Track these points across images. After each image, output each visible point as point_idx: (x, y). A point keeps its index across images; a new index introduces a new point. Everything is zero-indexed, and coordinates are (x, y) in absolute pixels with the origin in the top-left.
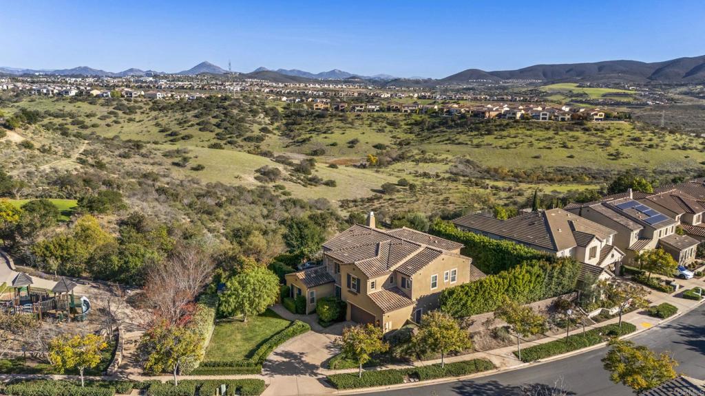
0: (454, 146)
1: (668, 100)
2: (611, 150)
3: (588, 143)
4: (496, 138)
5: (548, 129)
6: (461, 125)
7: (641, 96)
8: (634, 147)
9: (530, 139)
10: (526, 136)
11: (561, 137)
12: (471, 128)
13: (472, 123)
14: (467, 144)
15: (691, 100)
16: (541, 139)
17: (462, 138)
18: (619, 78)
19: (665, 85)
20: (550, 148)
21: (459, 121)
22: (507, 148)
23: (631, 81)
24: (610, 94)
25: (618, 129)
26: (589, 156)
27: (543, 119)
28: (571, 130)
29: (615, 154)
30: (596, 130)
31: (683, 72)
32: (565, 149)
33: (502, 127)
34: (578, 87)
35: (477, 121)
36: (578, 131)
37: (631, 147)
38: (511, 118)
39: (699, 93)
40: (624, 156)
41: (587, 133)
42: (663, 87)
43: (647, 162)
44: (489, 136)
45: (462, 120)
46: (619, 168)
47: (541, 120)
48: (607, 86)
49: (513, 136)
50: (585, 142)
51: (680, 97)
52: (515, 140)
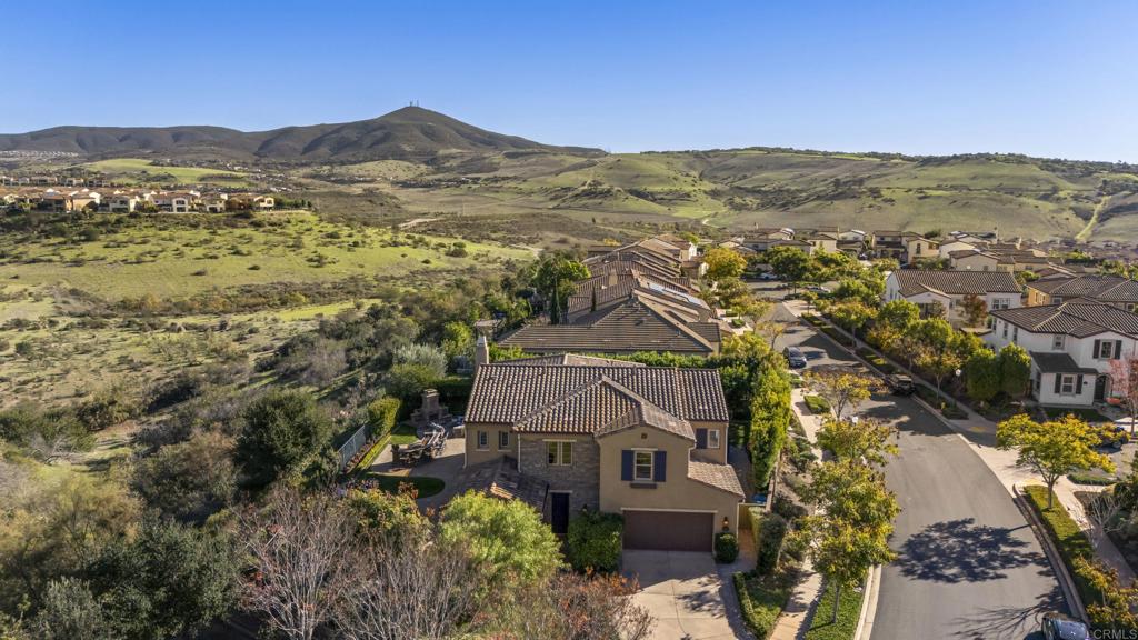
0: (26, 268)
1: (296, 185)
2: (307, 253)
3: (271, 246)
4: (106, 247)
5: (195, 226)
6: (21, 227)
7: (257, 179)
8: (335, 247)
9: (174, 245)
10: (163, 239)
11: (223, 239)
12: (43, 231)
13: (40, 222)
14: (50, 261)
15: (325, 186)
16: (192, 242)
17: (34, 250)
18: (213, 152)
19: (281, 164)
20: (216, 257)
21: (9, 220)
22: (138, 263)
23: (233, 158)
24: (212, 177)
25: (302, 222)
26: (280, 265)
27: (179, 209)
28: (234, 226)
29: (315, 258)
30: (272, 225)
31: (300, 147)
32: (239, 257)
33: (110, 227)
34: (150, 164)
35: (52, 218)
36: (245, 227)
37: (331, 247)
38: (118, 210)
39: (329, 176)
40: (329, 260)
41: (262, 229)
42: (280, 167)
43: (362, 266)
44: (90, 244)
45: (17, 217)
46: (330, 278)
47: (175, 212)
48: (199, 165)
49: (139, 240)
50: (265, 244)
51: (309, 181)
52: (147, 247)
